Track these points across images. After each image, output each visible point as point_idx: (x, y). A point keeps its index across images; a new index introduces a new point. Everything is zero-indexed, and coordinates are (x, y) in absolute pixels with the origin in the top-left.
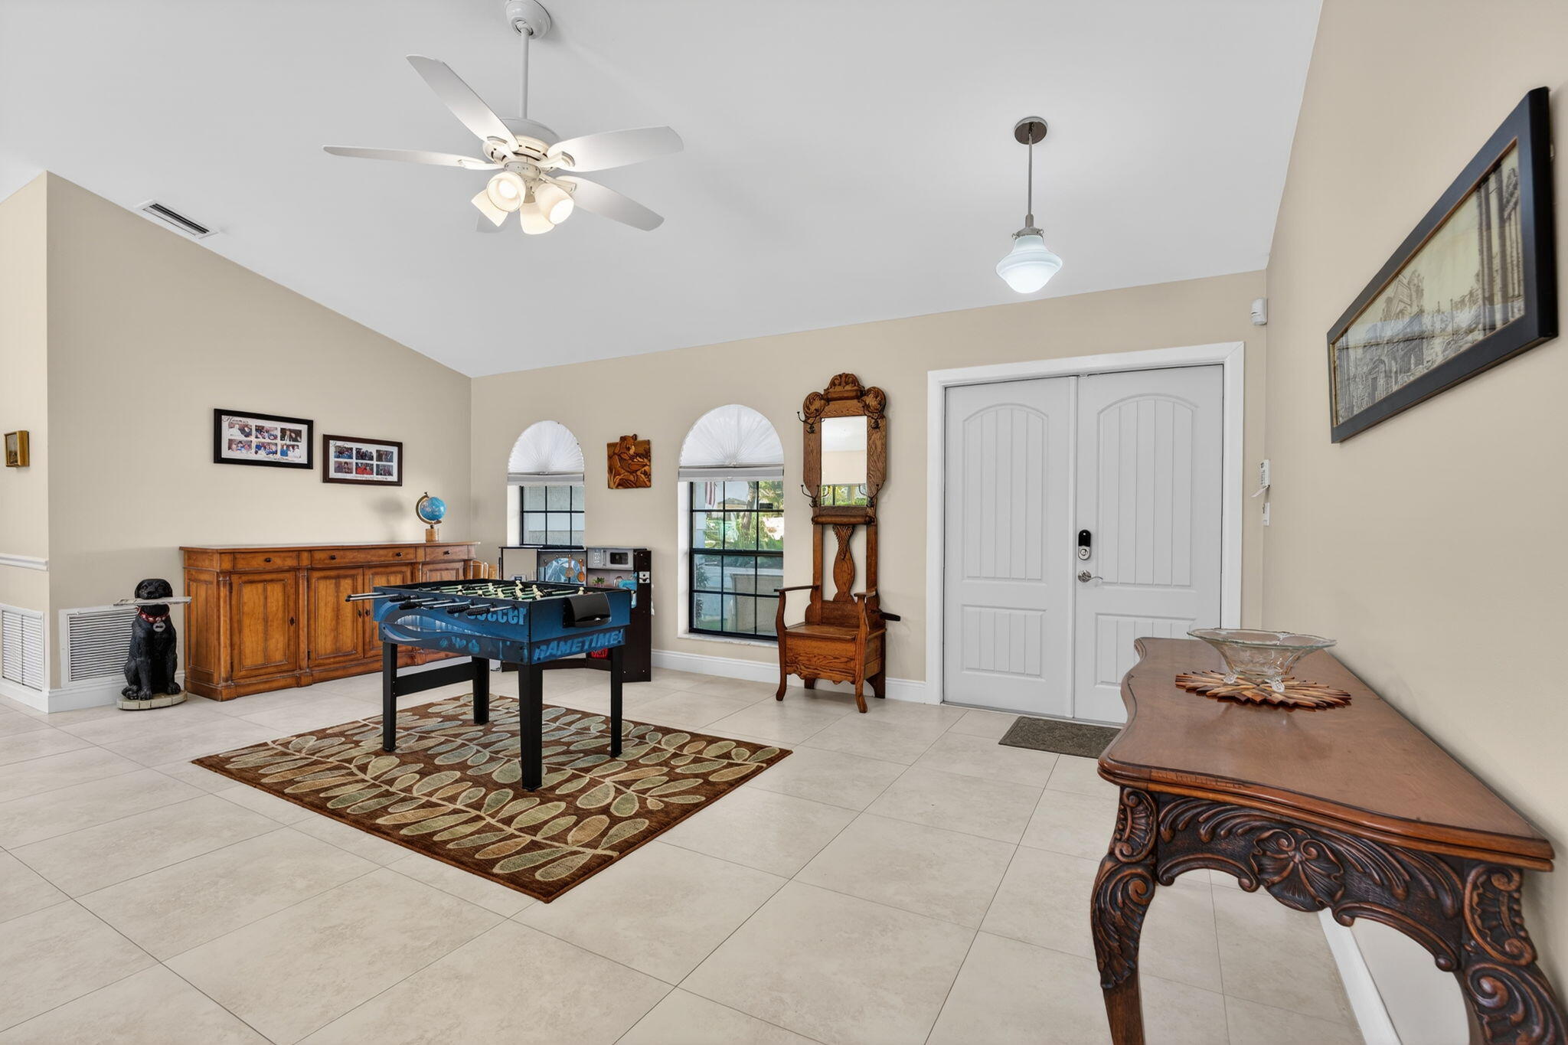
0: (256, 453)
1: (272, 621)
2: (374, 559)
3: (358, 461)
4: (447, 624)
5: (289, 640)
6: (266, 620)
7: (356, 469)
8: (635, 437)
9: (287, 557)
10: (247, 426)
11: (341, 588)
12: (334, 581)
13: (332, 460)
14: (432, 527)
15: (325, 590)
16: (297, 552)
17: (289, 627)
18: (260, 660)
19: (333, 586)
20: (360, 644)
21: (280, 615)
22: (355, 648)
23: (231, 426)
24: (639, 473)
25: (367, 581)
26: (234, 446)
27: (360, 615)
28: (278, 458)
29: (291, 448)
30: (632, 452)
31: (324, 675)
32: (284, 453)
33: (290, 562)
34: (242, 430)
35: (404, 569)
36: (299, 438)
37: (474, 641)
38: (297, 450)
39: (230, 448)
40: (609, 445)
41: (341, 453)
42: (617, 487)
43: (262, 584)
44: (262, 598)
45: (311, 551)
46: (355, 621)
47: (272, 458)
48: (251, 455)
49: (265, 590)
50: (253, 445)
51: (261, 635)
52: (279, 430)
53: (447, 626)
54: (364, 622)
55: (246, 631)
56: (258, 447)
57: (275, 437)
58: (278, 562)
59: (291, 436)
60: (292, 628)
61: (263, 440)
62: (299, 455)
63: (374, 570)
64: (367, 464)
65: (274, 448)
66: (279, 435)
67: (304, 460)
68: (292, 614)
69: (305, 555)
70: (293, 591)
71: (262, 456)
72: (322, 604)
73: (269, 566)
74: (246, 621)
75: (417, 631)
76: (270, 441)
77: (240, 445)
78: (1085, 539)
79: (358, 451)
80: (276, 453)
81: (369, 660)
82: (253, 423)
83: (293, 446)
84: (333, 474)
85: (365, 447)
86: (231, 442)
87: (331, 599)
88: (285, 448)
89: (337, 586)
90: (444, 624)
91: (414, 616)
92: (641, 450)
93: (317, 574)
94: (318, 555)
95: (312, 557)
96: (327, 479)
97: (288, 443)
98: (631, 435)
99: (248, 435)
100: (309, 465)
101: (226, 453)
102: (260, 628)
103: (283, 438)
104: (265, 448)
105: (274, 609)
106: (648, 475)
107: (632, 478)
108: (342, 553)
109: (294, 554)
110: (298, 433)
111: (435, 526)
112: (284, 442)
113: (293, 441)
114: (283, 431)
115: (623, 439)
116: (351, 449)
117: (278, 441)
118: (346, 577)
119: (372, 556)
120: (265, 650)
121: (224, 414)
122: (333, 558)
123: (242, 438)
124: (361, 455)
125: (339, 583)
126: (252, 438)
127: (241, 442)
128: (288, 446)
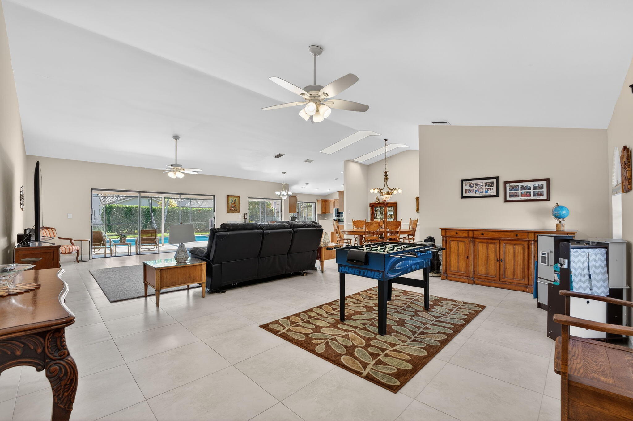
0: (475, 193)
1: (461, 256)
2: (503, 236)
3: (522, 191)
5: (466, 264)
6: (458, 255)
7: (521, 195)
9: (464, 232)
10: (471, 184)
11: (489, 248)
12: (486, 244)
13: (508, 192)
14: (560, 222)
15: (482, 248)
16: (468, 231)
17: (466, 260)
18: (456, 269)
19: (485, 246)
20: (498, 274)
21: (463, 254)
22: (496, 275)
23: (466, 185)
25: (502, 246)
26: (467, 192)
27: (498, 261)
28: (484, 194)
29: (489, 190)
31: (480, 282)
32: (486, 192)
33: (465, 235)
34: (470, 186)
35: (523, 243)
36: (492, 185)
38: (491, 190)
39: (466, 193)
41: (512, 188)
43: (457, 242)
44: (457, 247)
45: (473, 231)
46: (495, 263)
47: (481, 195)
48: (473, 194)
49: (458, 244)
50: (474, 190)
51: (457, 261)
52: (484, 183)
54: (500, 265)
55: (452, 258)
56: (476, 191)
57: (483, 186)
58: (460, 234)
59: (489, 185)
60: (467, 260)
61: (478, 188)
62: (493, 192)
63: (506, 242)
64: (527, 192)
65: (482, 191)
66: (484, 185)
67: (495, 194)
68: (467, 255)
69: (471, 233)
70: (468, 246)
71: (478, 194)
72: (480, 253)
73: (457, 236)
74: (452, 255)
76: (480, 188)
77: (470, 191)
79: (522, 186)
80: (483, 192)
81: (501, 282)
82: (473, 182)
83: (490, 189)
84: (508, 198)
85: (525, 184)
86: (466, 190)
87: (485, 251)
88: (487, 189)
89: (487, 247)
93: (478, 241)
94: (476, 233)
95: (473, 234)
96: (506, 201)
97: (488, 188)
99: (472, 187)
100: (497, 196)
101: (465, 195)
102: (456, 257)
103: (486, 186)
104: (479, 191)
105: (461, 252)
108: (487, 233)
109: (467, 231)
110: (492, 183)
111: (562, 222)
112: (486, 188)
113: (490, 186)
114: (486, 184)
116: (518, 186)
117: (484, 188)
118: (491, 243)
119: (502, 235)
120: (458, 266)
121: (464, 181)
122: (483, 234)
123: (470, 188)
124: (523, 188)
125: (488, 245)
126: (474, 188)
127: (470, 190)
128: (488, 189)
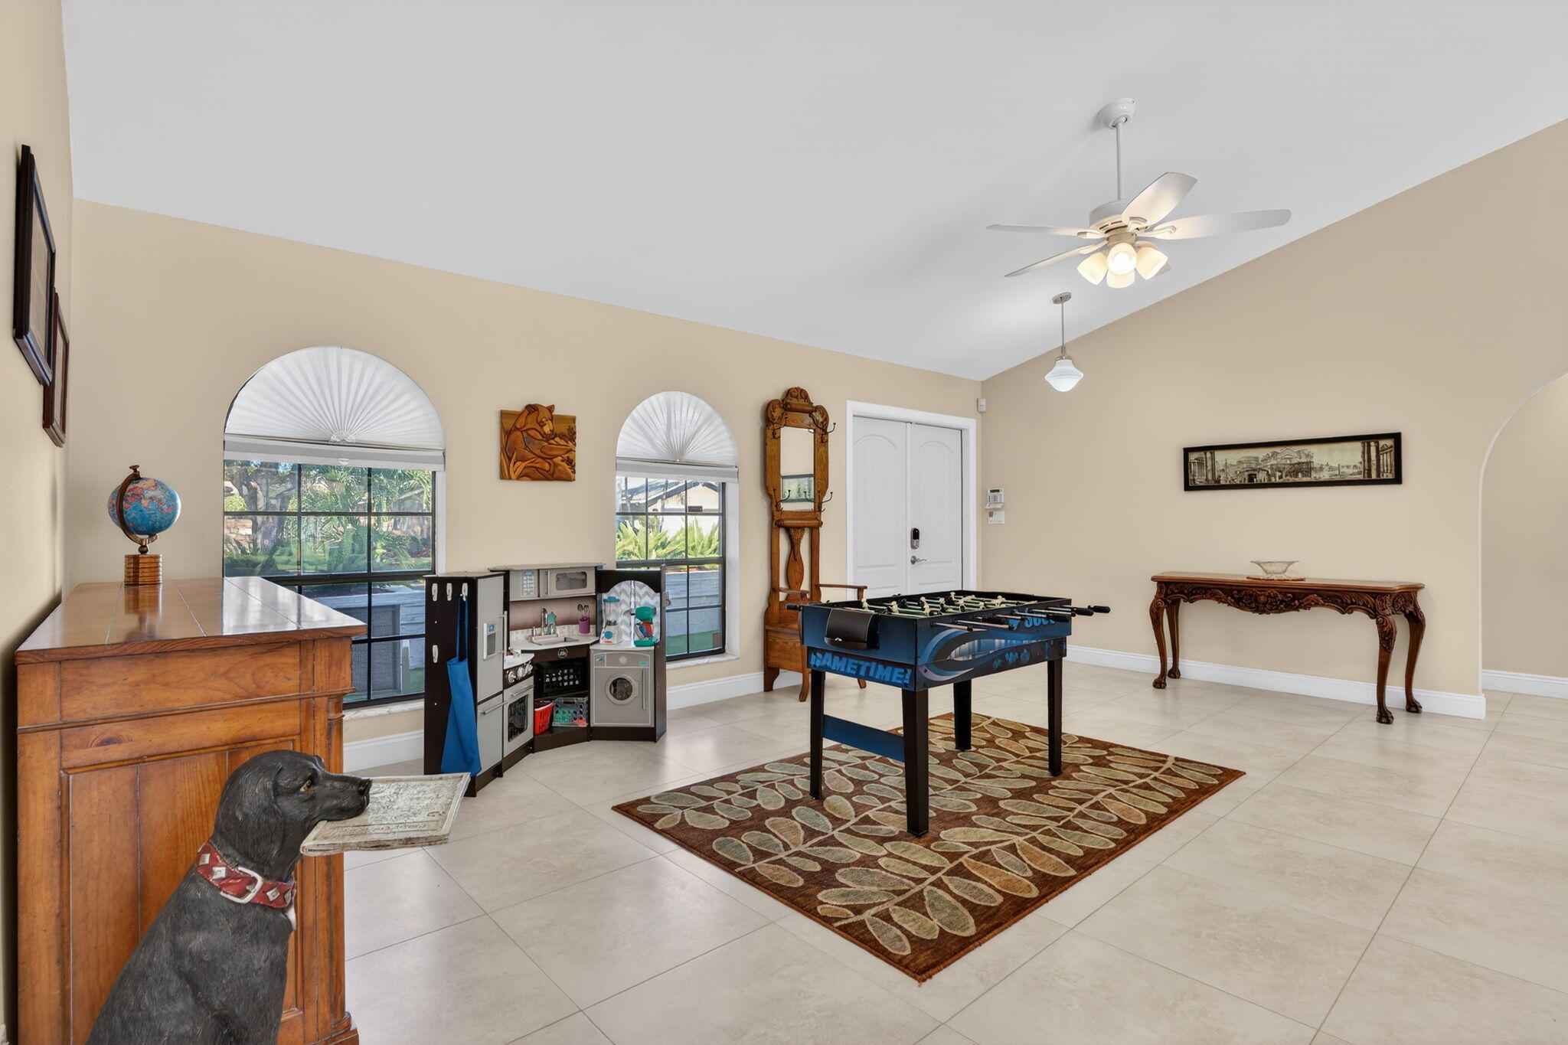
4: (1006, 640)
8: (551, 409)
24: (558, 460)
30: (547, 429)
37: (1025, 651)
40: (504, 415)
42: (519, 478)
53: (1006, 642)
75: (969, 661)
78: (916, 534)
90: (1003, 641)
91: (971, 643)
92: (562, 429)
98: (546, 405)
106: (571, 463)
107: (547, 466)
115: (532, 409)
